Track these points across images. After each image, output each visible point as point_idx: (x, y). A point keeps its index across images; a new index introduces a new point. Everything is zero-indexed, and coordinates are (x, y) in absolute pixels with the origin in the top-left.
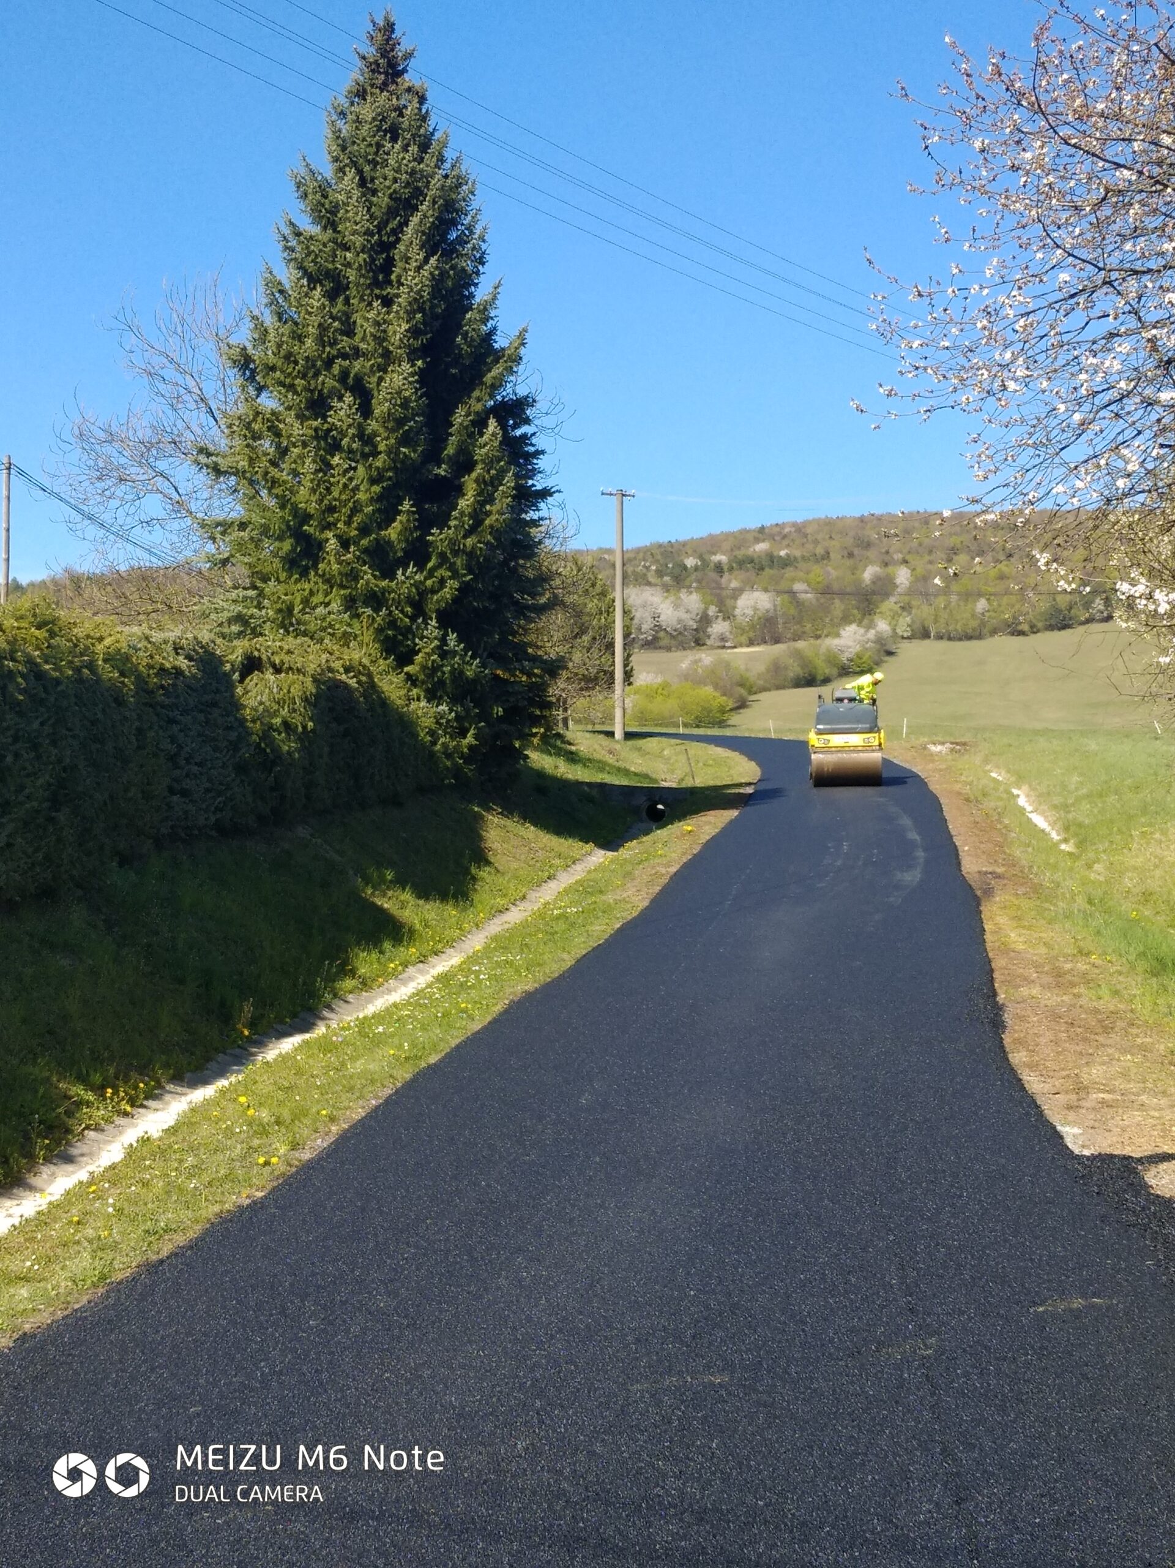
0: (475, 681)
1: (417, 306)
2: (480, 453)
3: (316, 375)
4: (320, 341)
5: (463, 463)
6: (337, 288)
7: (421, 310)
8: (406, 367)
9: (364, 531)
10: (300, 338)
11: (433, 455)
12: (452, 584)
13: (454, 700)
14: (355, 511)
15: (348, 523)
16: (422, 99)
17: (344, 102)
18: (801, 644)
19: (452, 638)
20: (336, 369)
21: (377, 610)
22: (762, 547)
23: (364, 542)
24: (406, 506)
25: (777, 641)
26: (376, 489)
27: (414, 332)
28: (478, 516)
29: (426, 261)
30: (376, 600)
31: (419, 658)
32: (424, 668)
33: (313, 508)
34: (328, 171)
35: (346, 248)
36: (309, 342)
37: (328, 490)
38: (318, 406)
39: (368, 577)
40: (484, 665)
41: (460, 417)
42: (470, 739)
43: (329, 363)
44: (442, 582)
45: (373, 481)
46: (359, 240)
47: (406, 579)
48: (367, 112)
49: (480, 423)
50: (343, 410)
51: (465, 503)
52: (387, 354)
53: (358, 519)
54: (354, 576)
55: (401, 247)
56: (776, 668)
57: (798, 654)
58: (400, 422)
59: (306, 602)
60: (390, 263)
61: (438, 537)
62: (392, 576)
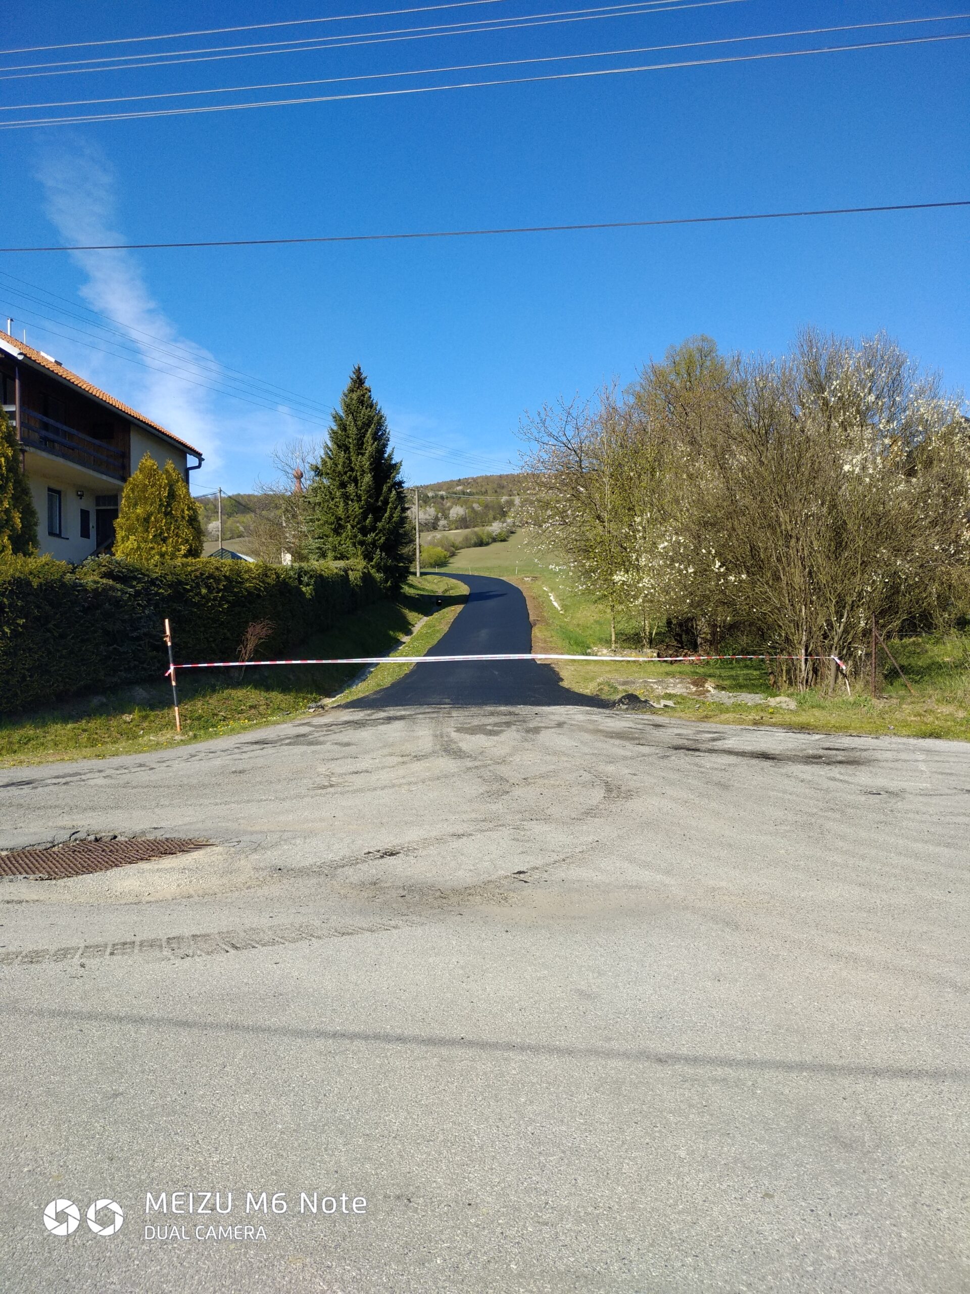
0: (390, 566)
1: (371, 456)
2: (390, 500)
3: (342, 476)
4: (343, 466)
5: (386, 502)
6: (347, 449)
7: (373, 457)
8: (369, 475)
9: (358, 523)
10: (336, 465)
11: (377, 501)
12: (383, 538)
13: (385, 573)
14: (355, 517)
15: (353, 521)
16: (370, 391)
17: (346, 392)
18: (476, 529)
19: (384, 554)
20: (348, 475)
21: (362, 546)
22: (460, 488)
23: (359, 526)
24: (370, 516)
25: (467, 527)
26: (361, 510)
27: (371, 464)
28: (391, 517)
29: (374, 443)
30: (362, 543)
31: (374, 560)
32: (376, 563)
33: (343, 517)
34: (342, 413)
35: (349, 437)
36: (340, 467)
37: (348, 512)
38: (343, 485)
39: (360, 536)
40: (392, 562)
41: (385, 489)
42: (389, 583)
43: (346, 473)
44: (380, 538)
45: (360, 508)
46: (354, 437)
47: (370, 537)
48: (354, 396)
49: (390, 491)
50: (351, 488)
51: (387, 515)
52: (363, 471)
53: (357, 519)
54: (356, 536)
55: (366, 439)
56: (467, 539)
57: (476, 533)
58: (368, 492)
59: (339, 543)
60: (363, 443)
61: (379, 525)
62: (367, 537)
